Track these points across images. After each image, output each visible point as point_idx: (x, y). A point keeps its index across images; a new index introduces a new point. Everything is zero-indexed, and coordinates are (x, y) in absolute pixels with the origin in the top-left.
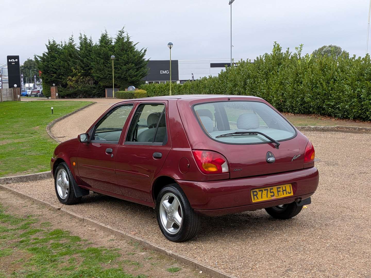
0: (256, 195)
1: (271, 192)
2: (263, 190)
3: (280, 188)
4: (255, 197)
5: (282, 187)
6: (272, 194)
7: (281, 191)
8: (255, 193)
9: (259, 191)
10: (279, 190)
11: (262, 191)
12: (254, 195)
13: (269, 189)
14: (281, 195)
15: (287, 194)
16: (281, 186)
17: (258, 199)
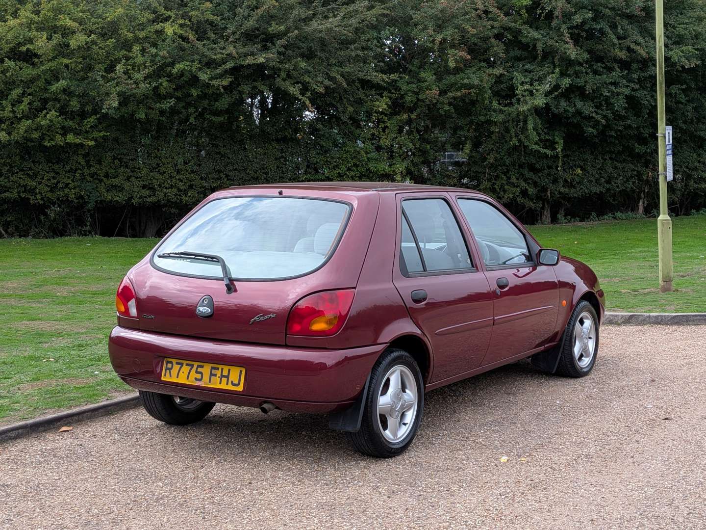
0: (170, 369)
1: (197, 372)
2: (184, 365)
3: (218, 369)
4: (168, 371)
5: (222, 369)
6: (199, 376)
7: (217, 376)
8: (169, 366)
9: (177, 363)
10: (214, 372)
11: (182, 364)
12: (167, 369)
13: (196, 364)
14: (216, 383)
15: (227, 384)
16: (220, 367)
17: (171, 376)
